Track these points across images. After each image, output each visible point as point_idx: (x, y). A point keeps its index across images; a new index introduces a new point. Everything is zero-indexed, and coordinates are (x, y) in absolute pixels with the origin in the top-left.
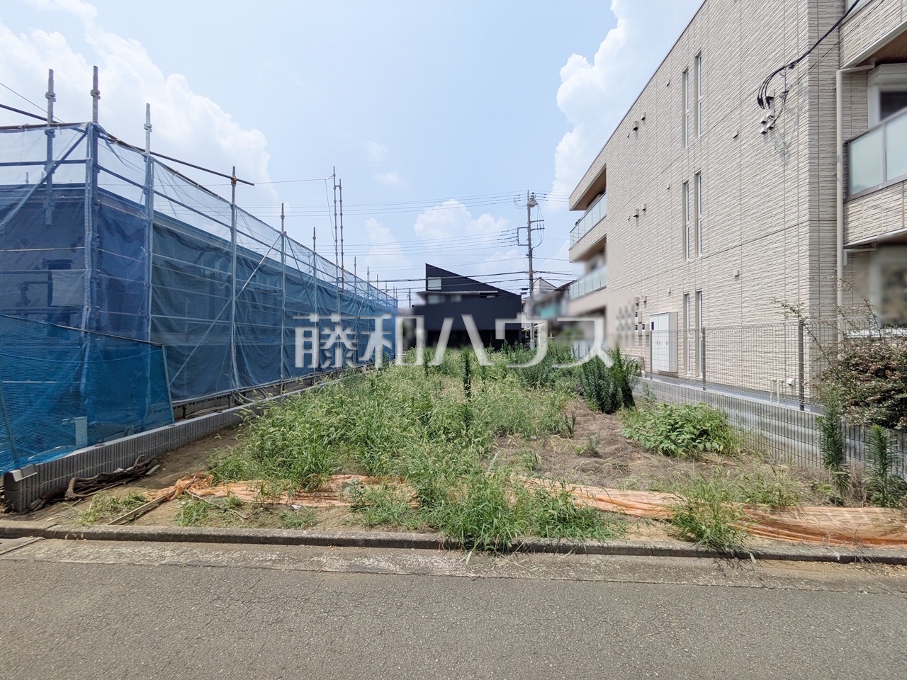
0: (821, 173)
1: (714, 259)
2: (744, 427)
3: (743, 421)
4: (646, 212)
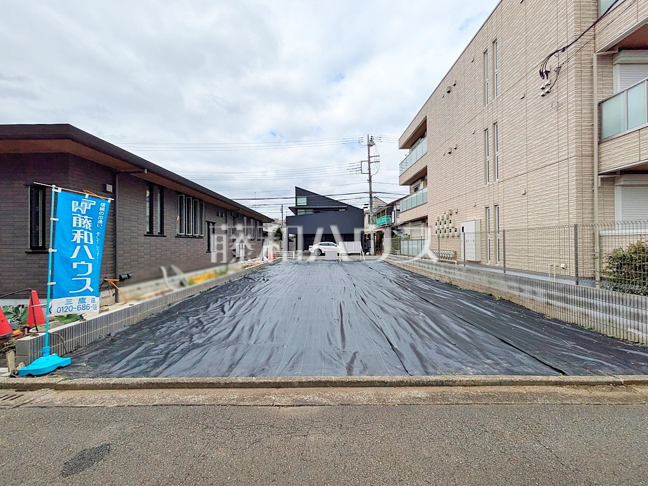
0: (583, 124)
1: (507, 183)
2: (535, 297)
3: (534, 293)
4: (457, 150)
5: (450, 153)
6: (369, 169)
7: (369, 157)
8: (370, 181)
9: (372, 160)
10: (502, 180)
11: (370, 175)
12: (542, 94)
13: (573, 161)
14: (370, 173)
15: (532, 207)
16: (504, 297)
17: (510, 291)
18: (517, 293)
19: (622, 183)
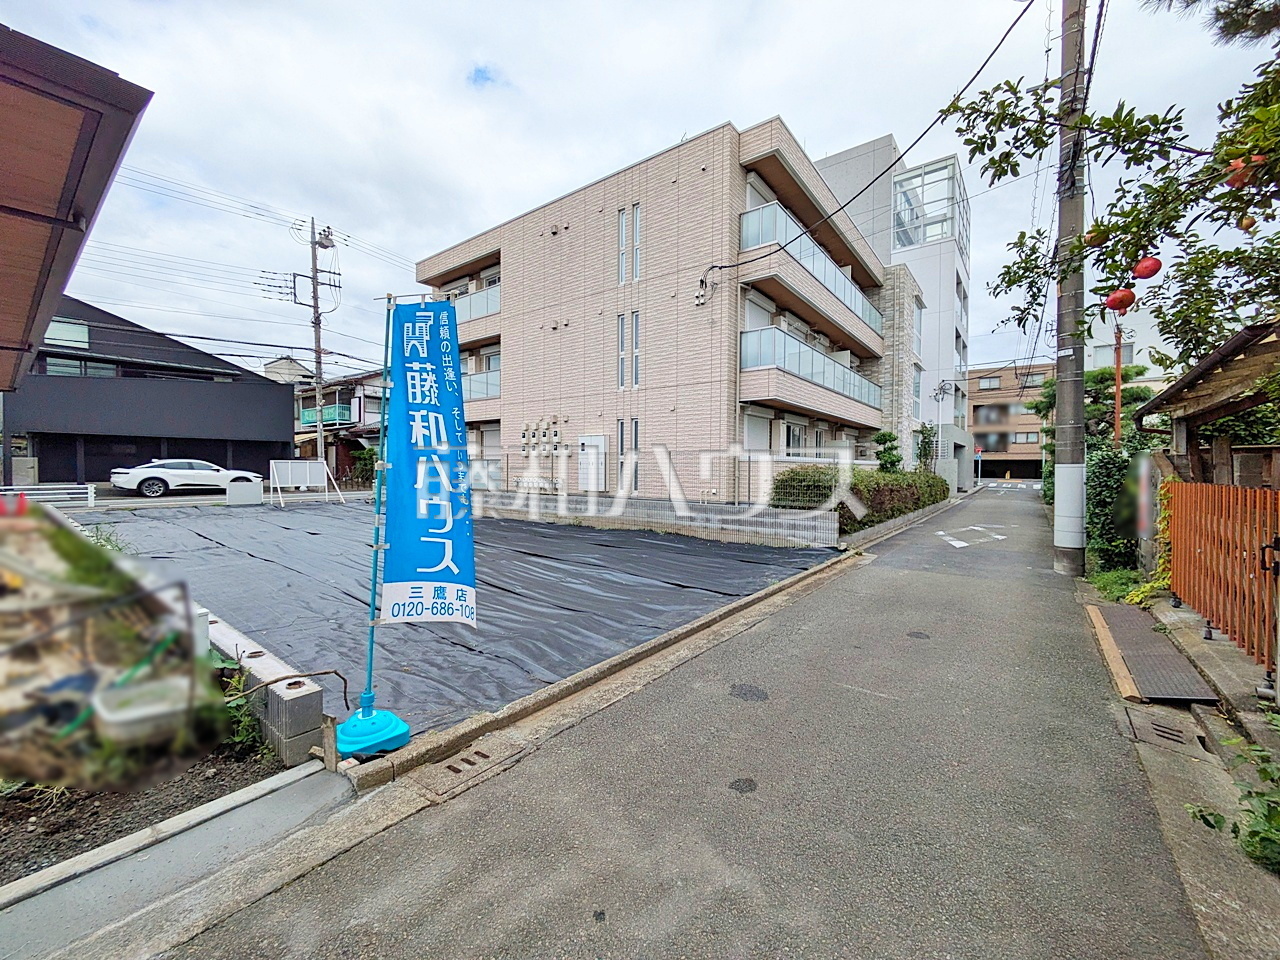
1: (650, 392)
2: (708, 525)
3: (708, 520)
4: (568, 328)
5: (555, 329)
6: (315, 298)
7: (316, 270)
8: (317, 323)
9: (321, 277)
10: (643, 387)
11: (316, 312)
12: (697, 302)
13: (725, 385)
14: (316, 307)
15: (682, 426)
16: (670, 530)
17: (678, 522)
18: (688, 523)
19: (750, 413)
